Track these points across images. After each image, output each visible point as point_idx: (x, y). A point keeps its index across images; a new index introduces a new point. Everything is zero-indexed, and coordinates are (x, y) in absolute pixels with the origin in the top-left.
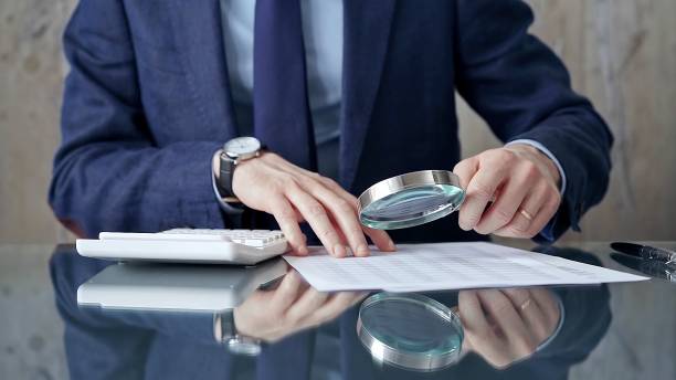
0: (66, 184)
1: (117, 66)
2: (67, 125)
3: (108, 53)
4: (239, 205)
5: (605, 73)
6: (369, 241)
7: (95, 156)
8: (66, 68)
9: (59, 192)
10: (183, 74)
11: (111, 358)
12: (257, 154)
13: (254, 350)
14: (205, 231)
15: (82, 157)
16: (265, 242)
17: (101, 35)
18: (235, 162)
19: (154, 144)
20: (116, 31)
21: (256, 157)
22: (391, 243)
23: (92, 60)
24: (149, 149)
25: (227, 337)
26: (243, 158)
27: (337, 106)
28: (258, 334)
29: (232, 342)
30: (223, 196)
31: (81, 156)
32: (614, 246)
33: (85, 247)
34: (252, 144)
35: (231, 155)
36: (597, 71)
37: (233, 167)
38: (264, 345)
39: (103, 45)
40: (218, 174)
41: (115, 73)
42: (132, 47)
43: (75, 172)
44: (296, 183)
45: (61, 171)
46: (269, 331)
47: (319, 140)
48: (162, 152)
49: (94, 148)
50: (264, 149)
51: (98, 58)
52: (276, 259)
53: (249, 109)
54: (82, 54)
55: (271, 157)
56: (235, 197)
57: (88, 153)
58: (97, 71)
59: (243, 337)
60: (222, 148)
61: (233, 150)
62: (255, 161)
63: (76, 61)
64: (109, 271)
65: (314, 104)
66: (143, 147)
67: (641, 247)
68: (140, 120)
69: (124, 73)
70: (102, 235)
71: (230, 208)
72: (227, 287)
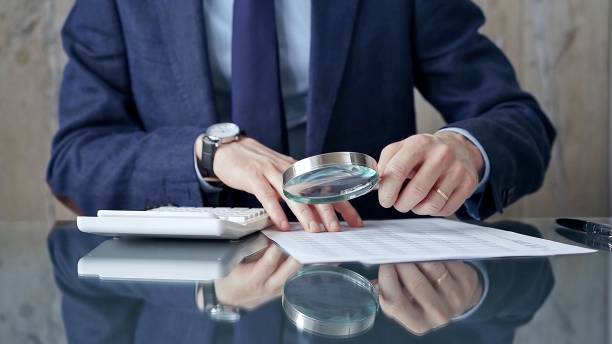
0: (63, 164)
1: (110, 57)
2: (64, 111)
3: (102, 46)
4: (219, 184)
5: (541, 65)
6: (340, 217)
7: (90, 139)
8: (64, 59)
9: (57, 171)
10: (168, 64)
11: (104, 326)
12: (237, 138)
13: (233, 317)
14: (190, 209)
15: (79, 140)
16: (247, 218)
17: (95, 30)
18: (217, 145)
19: (143, 128)
20: (110, 26)
21: (235, 141)
22: (359, 219)
23: (87, 52)
24: (138, 133)
25: (209, 306)
26: (224, 141)
27: (305, 94)
28: (236, 303)
29: (214, 311)
30: (204, 176)
31: (76, 139)
32: (559, 222)
33: (85, 224)
34: (232, 129)
35: (213, 138)
36: (534, 64)
37: (214, 149)
38: (243, 312)
39: (97, 39)
40: (200, 156)
41: (107, 65)
42: (123, 40)
43: (71, 153)
44: (273, 164)
45: (58, 152)
46: (249, 300)
47: (290, 124)
48: (149, 135)
49: (89, 132)
50: (242, 134)
51: (92, 51)
52: (257, 234)
53: (227, 96)
54: (79, 47)
55: (249, 141)
56: (215, 176)
57: (84, 137)
58: (92, 63)
59: (223, 307)
60: (205, 132)
61: (215, 134)
62: (235, 145)
63: (73, 53)
64: (105, 246)
65: (286, 92)
66: (133, 131)
67: (584, 222)
68: (130, 106)
69: (116, 64)
70: (100, 212)
71: (211, 187)
72: (215, 260)
